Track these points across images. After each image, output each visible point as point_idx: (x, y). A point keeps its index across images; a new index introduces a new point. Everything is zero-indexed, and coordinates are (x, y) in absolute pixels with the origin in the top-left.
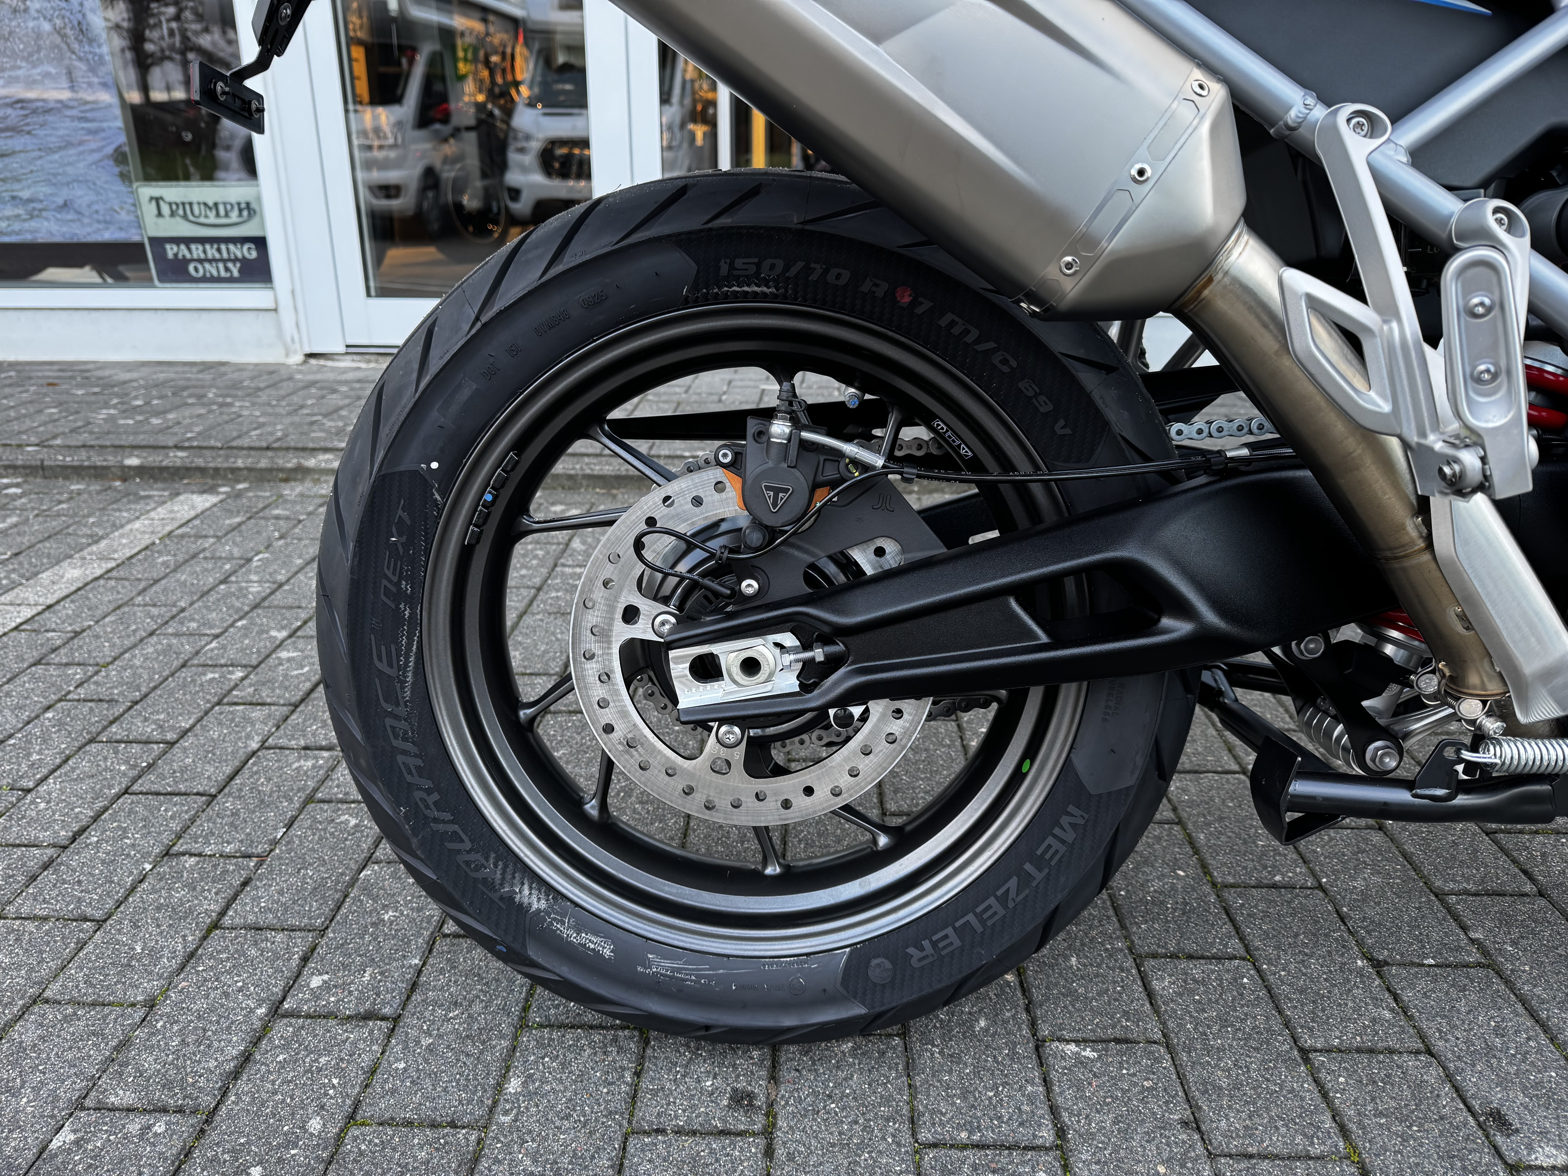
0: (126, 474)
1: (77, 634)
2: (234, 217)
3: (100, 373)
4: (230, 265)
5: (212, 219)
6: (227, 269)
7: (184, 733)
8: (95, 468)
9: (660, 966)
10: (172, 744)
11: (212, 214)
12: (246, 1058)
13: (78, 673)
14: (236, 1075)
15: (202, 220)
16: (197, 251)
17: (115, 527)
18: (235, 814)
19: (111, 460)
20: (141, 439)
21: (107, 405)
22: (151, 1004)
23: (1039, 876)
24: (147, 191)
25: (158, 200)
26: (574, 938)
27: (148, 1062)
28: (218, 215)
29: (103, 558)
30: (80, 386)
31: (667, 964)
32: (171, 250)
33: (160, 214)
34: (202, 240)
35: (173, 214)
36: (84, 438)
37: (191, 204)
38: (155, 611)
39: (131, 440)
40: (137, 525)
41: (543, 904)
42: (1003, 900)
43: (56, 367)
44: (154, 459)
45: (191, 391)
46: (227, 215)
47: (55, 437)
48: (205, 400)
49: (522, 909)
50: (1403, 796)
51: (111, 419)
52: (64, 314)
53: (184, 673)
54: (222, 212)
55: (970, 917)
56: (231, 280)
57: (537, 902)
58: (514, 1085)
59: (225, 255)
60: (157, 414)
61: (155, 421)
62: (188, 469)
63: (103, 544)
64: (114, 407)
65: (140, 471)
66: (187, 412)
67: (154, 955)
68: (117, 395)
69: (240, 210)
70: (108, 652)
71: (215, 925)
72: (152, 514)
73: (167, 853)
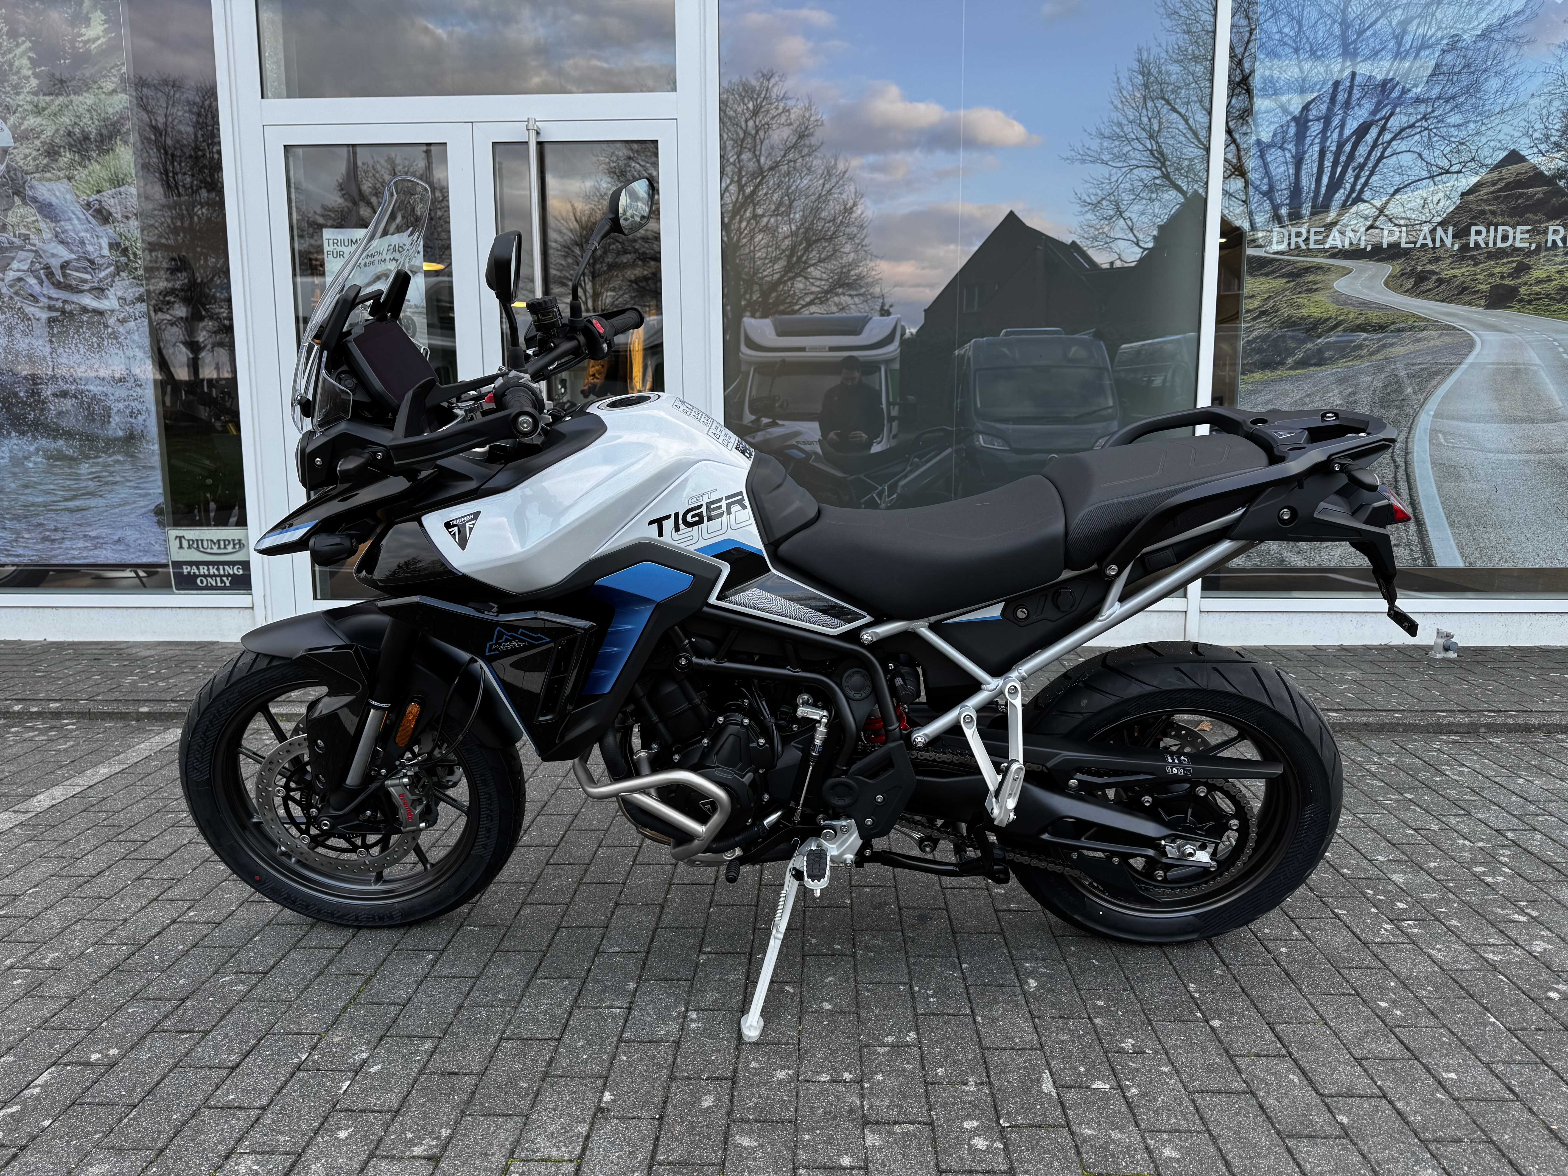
0: (140, 717)
1: (104, 799)
2: (230, 548)
3: (129, 651)
4: (225, 579)
5: (215, 550)
6: (222, 581)
7: (154, 838)
8: (121, 713)
10: (146, 842)
11: (215, 547)
12: (159, 933)
13: (104, 815)
14: (155, 937)
15: (209, 551)
16: (203, 570)
17: (130, 747)
18: (171, 865)
19: (131, 709)
20: (151, 696)
21: (132, 674)
22: (125, 920)
24: (173, 533)
25: (180, 538)
27: (122, 934)
28: (219, 548)
29: (120, 763)
30: (115, 661)
32: (186, 570)
33: (181, 547)
34: (207, 563)
35: (189, 547)
36: (116, 695)
37: (202, 541)
38: (146, 788)
39: (145, 696)
40: (142, 746)
43: (101, 647)
44: (156, 708)
45: (188, 664)
46: (225, 548)
47: (98, 695)
48: (196, 670)
51: (134, 683)
52: (110, 611)
53: (158, 815)
54: (222, 546)
56: (224, 588)
58: (257, 938)
59: (222, 572)
60: (163, 680)
61: (161, 684)
62: (177, 714)
63: (122, 756)
64: (137, 675)
65: (148, 715)
66: (183, 678)
67: (128, 907)
68: (139, 667)
69: (234, 545)
70: (120, 806)
71: (156, 899)
72: (152, 740)
73: (139, 878)
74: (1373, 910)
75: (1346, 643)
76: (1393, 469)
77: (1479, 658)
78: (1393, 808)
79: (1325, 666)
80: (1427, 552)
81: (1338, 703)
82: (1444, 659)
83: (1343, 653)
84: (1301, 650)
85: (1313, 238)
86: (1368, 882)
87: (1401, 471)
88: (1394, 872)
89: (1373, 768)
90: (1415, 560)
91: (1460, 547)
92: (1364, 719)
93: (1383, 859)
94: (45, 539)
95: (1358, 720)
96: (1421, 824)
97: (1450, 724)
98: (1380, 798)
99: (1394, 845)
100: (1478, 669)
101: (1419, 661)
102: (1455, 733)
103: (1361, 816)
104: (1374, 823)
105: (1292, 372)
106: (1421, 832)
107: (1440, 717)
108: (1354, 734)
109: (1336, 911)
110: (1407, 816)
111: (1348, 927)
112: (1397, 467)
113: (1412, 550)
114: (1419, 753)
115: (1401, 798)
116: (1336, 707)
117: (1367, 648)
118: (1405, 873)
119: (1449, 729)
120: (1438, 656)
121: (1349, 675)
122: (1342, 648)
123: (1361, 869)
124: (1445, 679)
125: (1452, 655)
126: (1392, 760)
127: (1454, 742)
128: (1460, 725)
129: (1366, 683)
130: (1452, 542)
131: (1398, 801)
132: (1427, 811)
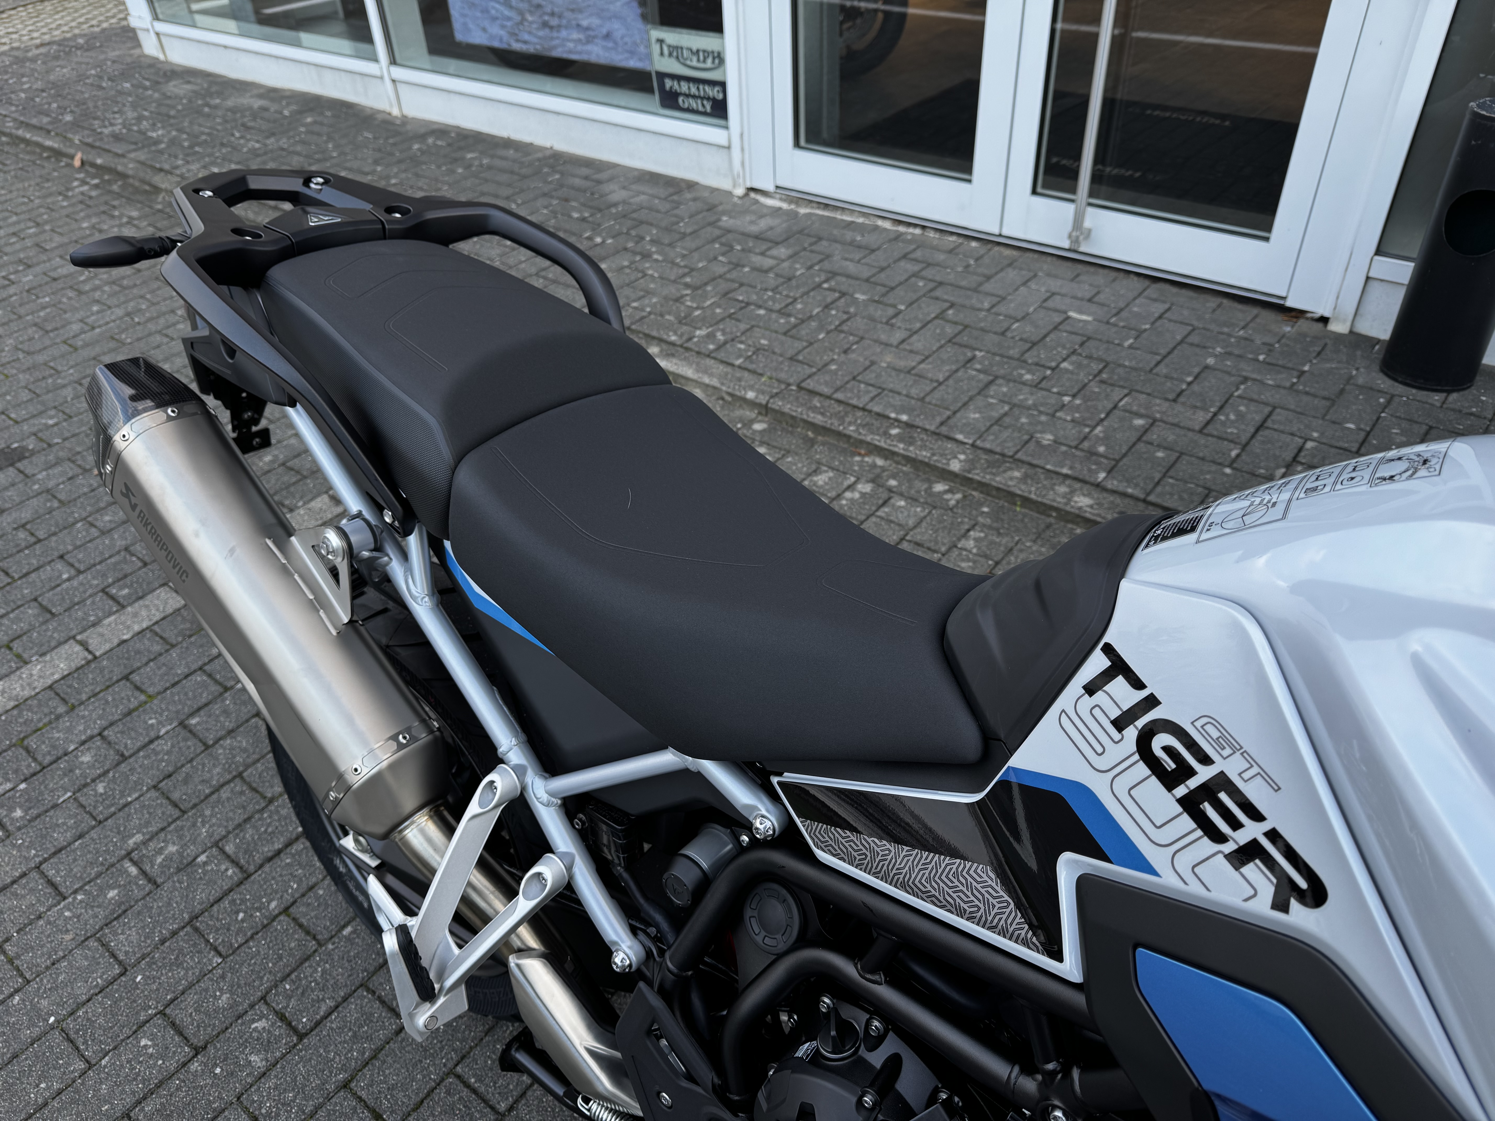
2: (709, 63)
3: (605, 188)
4: (705, 102)
5: (694, 63)
6: (703, 105)
11: (695, 59)
15: (688, 62)
16: (684, 87)
24: (656, 33)
25: (661, 41)
28: (698, 60)
32: (668, 83)
33: (662, 54)
34: (689, 79)
35: (670, 55)
37: (682, 48)
46: (704, 61)
54: (701, 58)
56: (704, 114)
59: (702, 94)
69: (714, 58)
94: (545, 25)
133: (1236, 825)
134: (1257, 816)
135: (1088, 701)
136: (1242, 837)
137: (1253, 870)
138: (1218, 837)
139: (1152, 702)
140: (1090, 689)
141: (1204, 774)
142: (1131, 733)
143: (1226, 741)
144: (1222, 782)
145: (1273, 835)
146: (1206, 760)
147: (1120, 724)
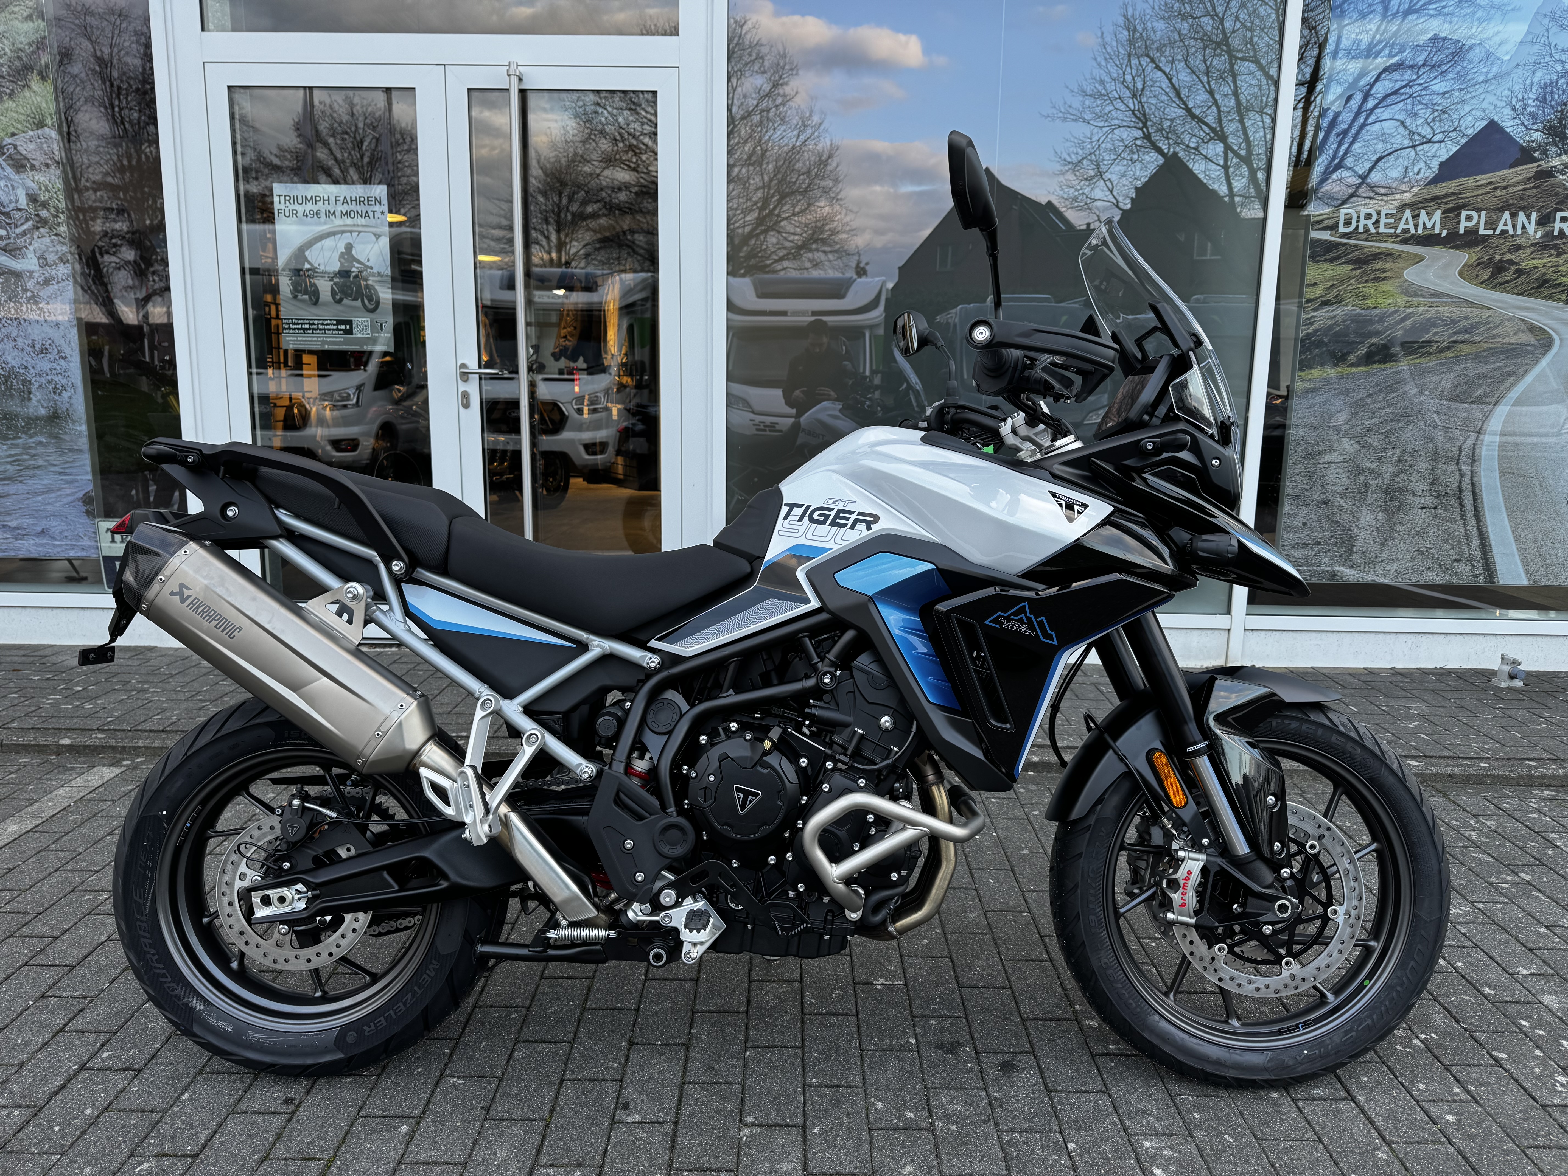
0: (60, 750)
1: (10, 870)
3: (53, 659)
7: (64, 932)
8: (39, 746)
9: (254, 1036)
10: (56, 938)
12: (63, 1087)
13: (8, 895)
14: (57, 1093)
17: (47, 793)
18: (84, 976)
19: (51, 740)
20: (75, 723)
21: (55, 691)
22: (21, 1065)
23: (420, 992)
24: (105, 524)
26: (215, 1023)
27: (16, 1088)
29: (34, 817)
30: (38, 672)
31: (257, 1035)
33: (113, 541)
36: (34, 721)
38: (61, 854)
39: (68, 723)
40: (61, 791)
41: (202, 1007)
42: (405, 1004)
43: (22, 652)
44: (81, 740)
45: (119, 678)
47: (12, 721)
48: (128, 687)
49: (192, 1009)
50: (524, 952)
51: (56, 704)
52: (33, 610)
53: (73, 896)
55: (391, 1012)
57: (199, 1006)
58: (186, 1096)
60: (90, 699)
61: (87, 706)
62: (103, 747)
63: (36, 806)
64: (60, 692)
65: (70, 748)
66: (113, 697)
67: (27, 1044)
68: (64, 681)
70: (28, 882)
71: (61, 1030)
72: (73, 783)
73: (43, 996)
74: (1538, 1052)
75: (1399, 665)
76: (1457, 477)
77: (1547, 687)
78: (1513, 894)
79: (1385, 696)
80: (1489, 568)
81: (1415, 748)
82: (1510, 689)
83: (1399, 678)
84: (1353, 673)
85: (1383, 221)
86: (1520, 1007)
87: (1467, 480)
88: (1544, 992)
89: (1474, 836)
90: (1476, 576)
91: (1525, 563)
92: (1449, 770)
93: (1525, 972)
95: (1441, 770)
96: (1551, 919)
97: (1542, 777)
98: (1494, 880)
99: (1531, 950)
100: (1551, 702)
101: (1484, 690)
102: (1548, 786)
103: (1481, 906)
104: (1498, 917)
105: (1354, 370)
106: (1556, 930)
107: (1530, 768)
108: (1439, 786)
109: (1495, 1053)
110: (1531, 906)
111: (1516, 1081)
112: (1462, 475)
113: (1473, 566)
114: (1518, 814)
115: (1517, 880)
116: (1414, 753)
117: (1424, 672)
118: (1556, 993)
119: (1541, 781)
120: (1503, 685)
121: (1416, 708)
122: (1395, 672)
123: (1505, 988)
124: (1521, 714)
125: (1518, 683)
126: (1491, 823)
127: (1551, 799)
128: (1554, 777)
129: (1436, 720)
130: (1517, 559)
131: (1515, 884)
132: (1552, 899)
133: (848, 519)
134: (852, 512)
135: (786, 522)
136: (851, 521)
137: (858, 526)
138: (844, 525)
139: (809, 507)
140: (786, 518)
141: (833, 513)
142: (806, 519)
143: (836, 501)
144: (840, 511)
145: (860, 514)
146: (831, 510)
147: (801, 520)
